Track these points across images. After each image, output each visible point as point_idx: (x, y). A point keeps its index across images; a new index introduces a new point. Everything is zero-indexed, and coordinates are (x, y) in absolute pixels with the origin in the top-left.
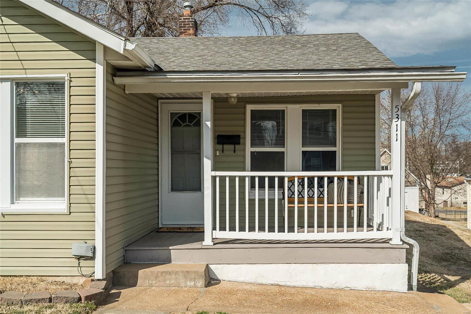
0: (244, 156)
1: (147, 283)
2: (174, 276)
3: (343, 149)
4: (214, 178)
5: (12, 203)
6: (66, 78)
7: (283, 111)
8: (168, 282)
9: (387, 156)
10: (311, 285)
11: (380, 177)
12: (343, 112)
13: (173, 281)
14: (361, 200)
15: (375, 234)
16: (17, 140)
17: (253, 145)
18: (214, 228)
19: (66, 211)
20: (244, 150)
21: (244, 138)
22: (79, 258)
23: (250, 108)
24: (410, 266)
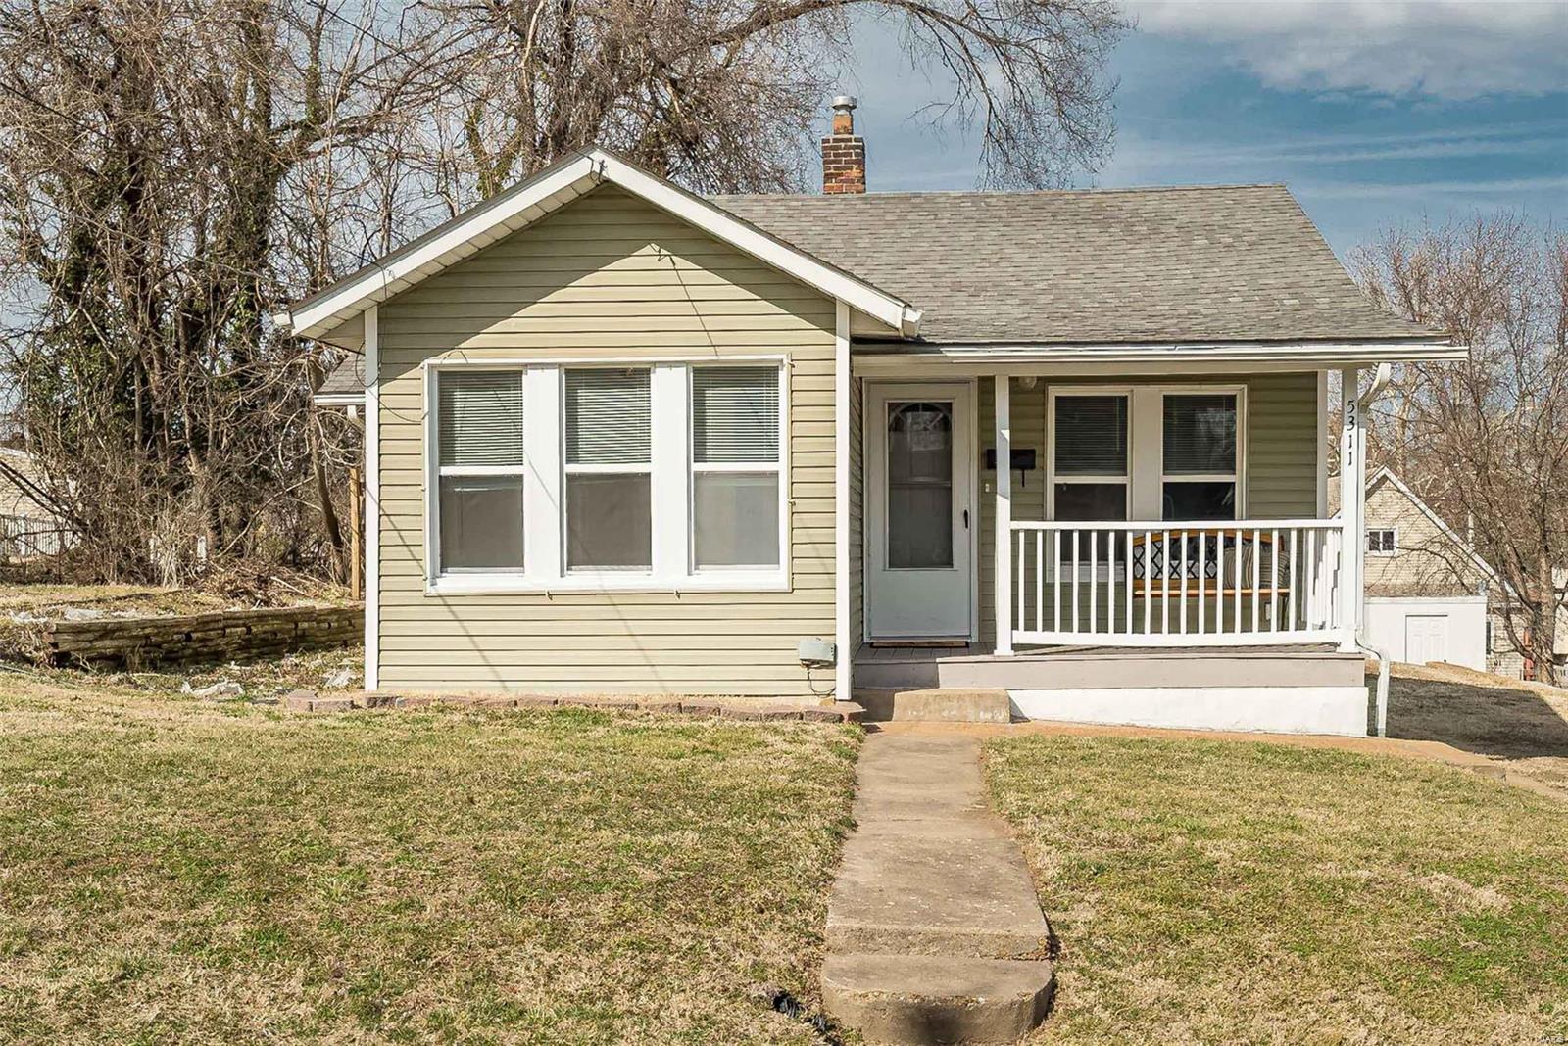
0: (1043, 494)
1: (911, 714)
2: (955, 703)
3: (1250, 478)
4: (1015, 533)
5: (689, 574)
6: (785, 362)
7: (1124, 399)
8: (945, 714)
9: (1388, 494)
10: (1194, 727)
11: (1321, 532)
12: (1251, 402)
13: (954, 712)
14: (1284, 582)
15: (1309, 636)
16: (697, 467)
17: (1061, 468)
18: (1015, 626)
19: (785, 586)
20: (1043, 481)
21: (1043, 456)
22: (809, 664)
23: (1054, 392)
24: (1373, 691)
